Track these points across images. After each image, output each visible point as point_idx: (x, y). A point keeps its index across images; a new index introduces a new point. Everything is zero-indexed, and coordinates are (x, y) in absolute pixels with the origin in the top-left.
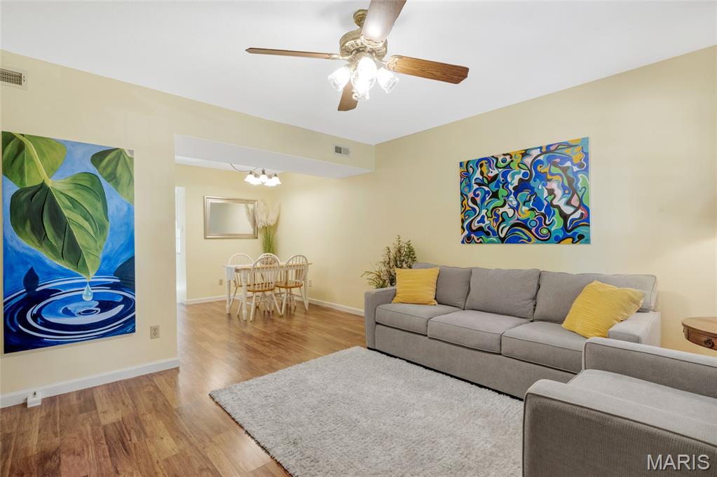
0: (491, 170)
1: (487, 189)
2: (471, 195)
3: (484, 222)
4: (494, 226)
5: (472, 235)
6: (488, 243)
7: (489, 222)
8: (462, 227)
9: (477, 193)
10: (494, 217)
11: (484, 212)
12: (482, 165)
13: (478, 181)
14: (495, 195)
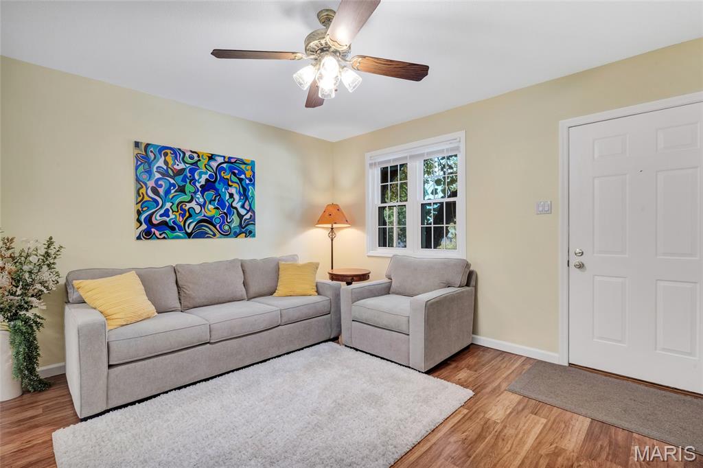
0: (177, 163)
1: (172, 181)
2: (151, 184)
3: (168, 216)
4: (180, 220)
5: (153, 230)
6: (173, 238)
7: (174, 216)
8: (139, 221)
9: (159, 183)
10: (180, 212)
11: (168, 205)
12: (166, 154)
13: (161, 170)
14: (182, 190)
